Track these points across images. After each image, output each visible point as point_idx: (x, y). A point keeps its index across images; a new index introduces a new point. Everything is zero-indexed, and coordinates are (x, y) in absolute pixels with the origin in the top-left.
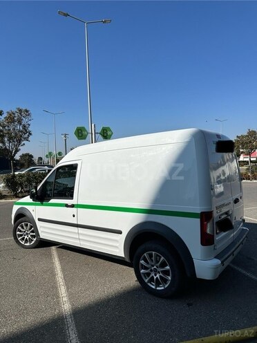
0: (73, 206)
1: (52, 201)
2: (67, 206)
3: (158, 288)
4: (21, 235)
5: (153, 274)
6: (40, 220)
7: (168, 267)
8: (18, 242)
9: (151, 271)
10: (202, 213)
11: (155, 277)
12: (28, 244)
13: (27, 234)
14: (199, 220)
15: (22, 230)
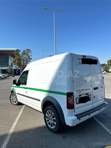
0: (26, 88)
1: (21, 86)
2: (24, 88)
3: (52, 128)
4: (13, 99)
5: (50, 121)
6: (17, 93)
7: (55, 118)
8: (11, 102)
9: (50, 119)
10: (67, 93)
11: (51, 122)
12: (15, 103)
13: (14, 99)
14: (66, 96)
15: (13, 97)
